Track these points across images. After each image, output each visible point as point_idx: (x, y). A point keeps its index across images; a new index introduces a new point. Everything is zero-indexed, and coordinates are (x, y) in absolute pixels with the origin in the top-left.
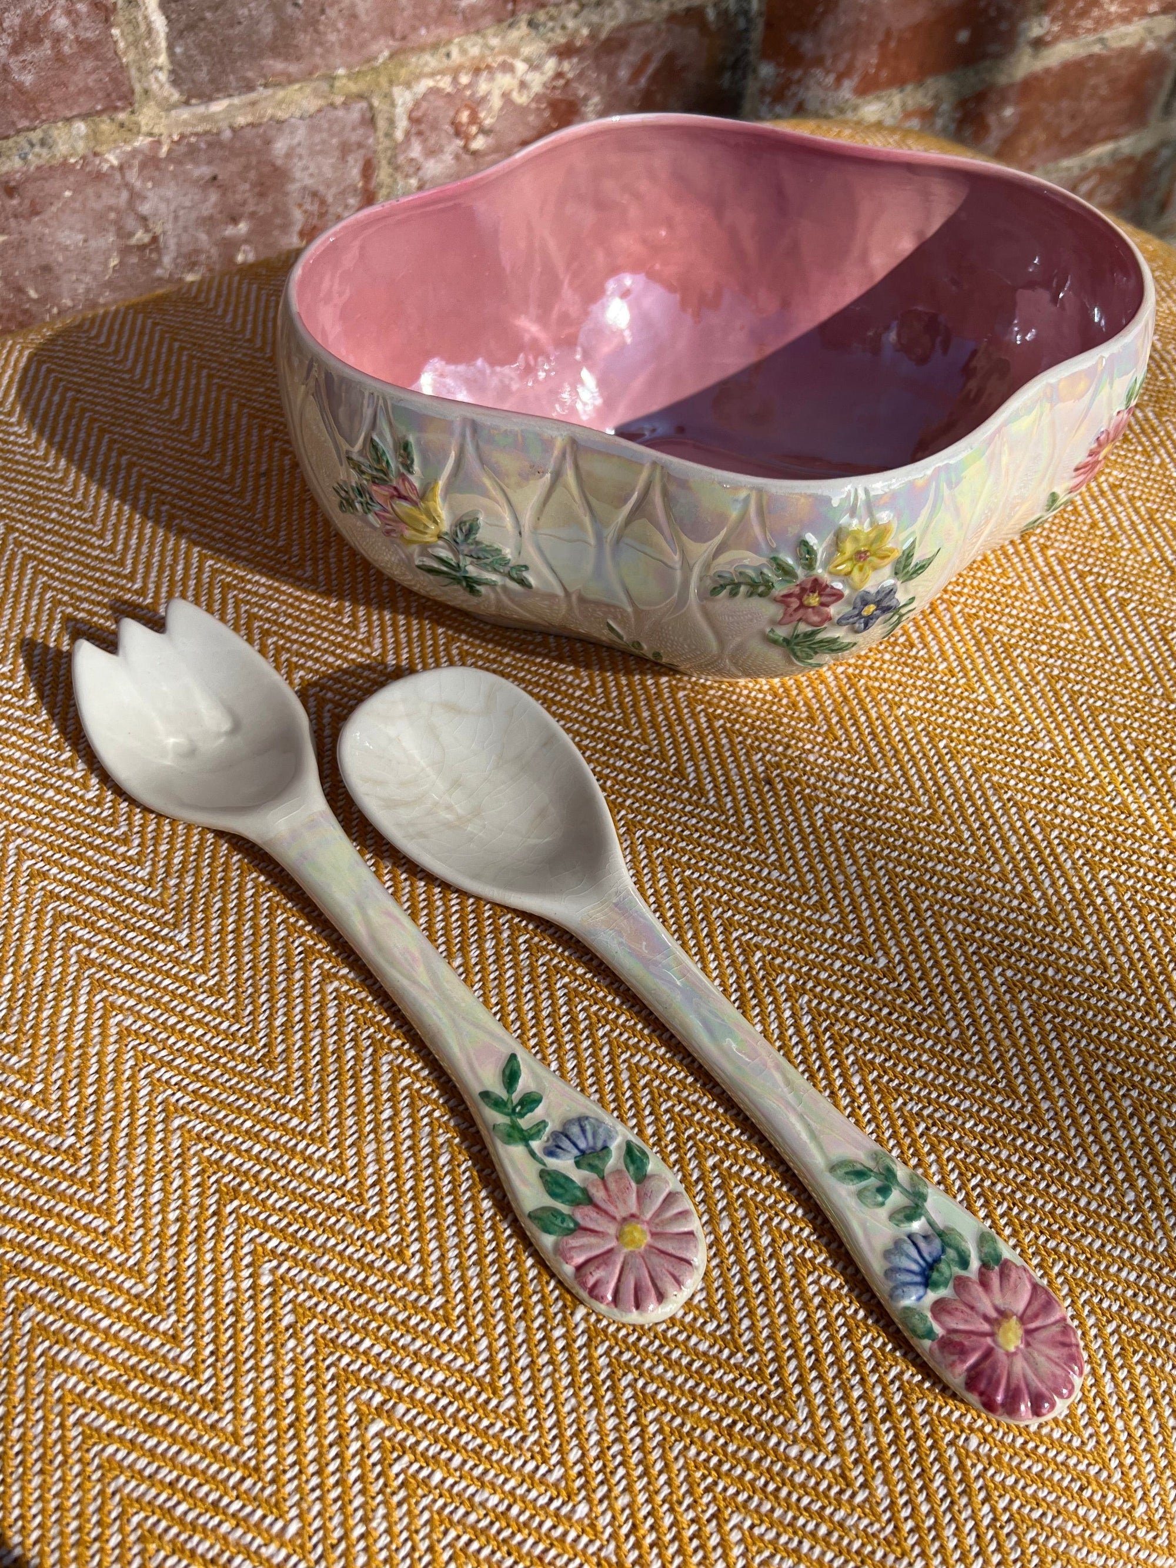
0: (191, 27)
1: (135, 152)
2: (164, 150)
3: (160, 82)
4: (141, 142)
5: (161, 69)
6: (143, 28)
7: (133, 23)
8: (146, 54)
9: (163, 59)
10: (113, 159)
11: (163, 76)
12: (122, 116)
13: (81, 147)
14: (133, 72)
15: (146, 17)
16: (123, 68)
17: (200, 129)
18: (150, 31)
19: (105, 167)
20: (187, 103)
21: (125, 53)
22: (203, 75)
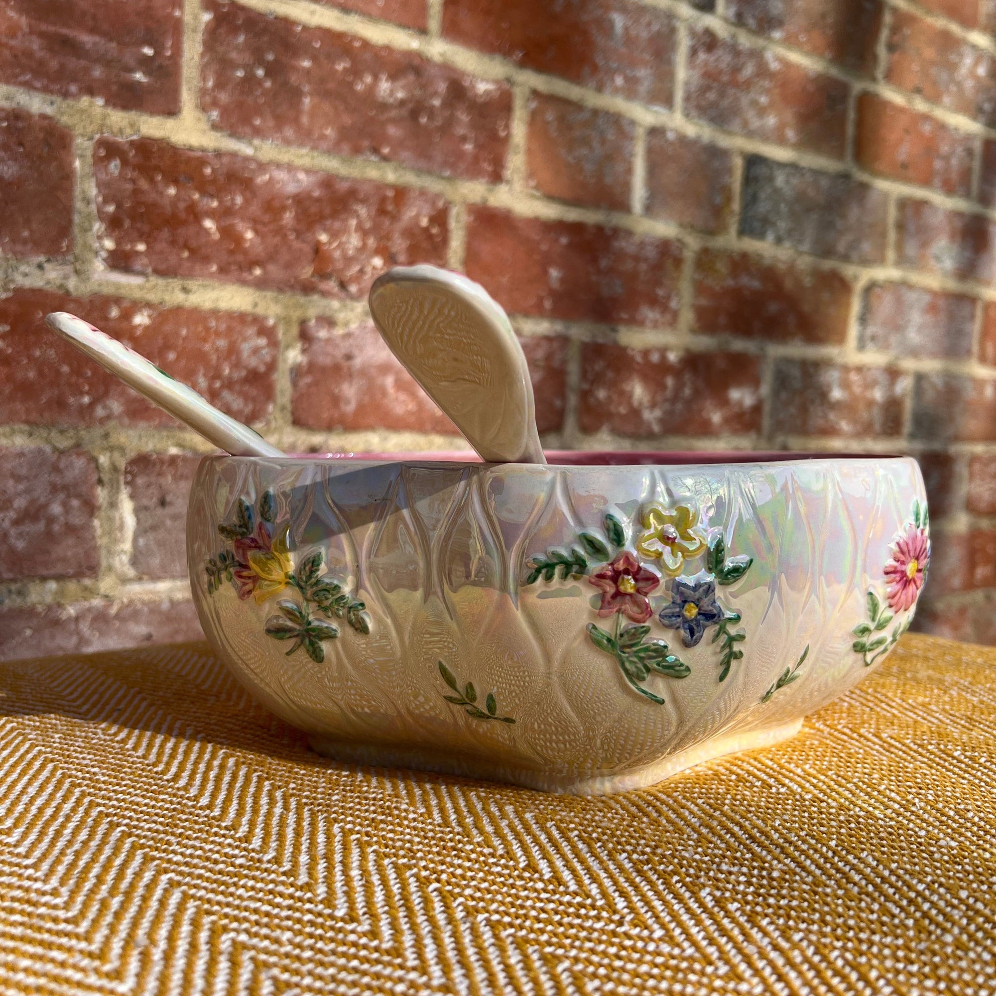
0: (154, 528)
1: (89, 610)
2: (113, 610)
3: (122, 561)
4: (97, 602)
5: (125, 553)
6: (118, 523)
7: (110, 519)
8: (116, 541)
9: (127, 546)
10: (72, 611)
11: (125, 558)
12: (87, 582)
13: (49, 599)
14: (103, 553)
15: (121, 519)
16: (95, 548)
17: (146, 598)
18: (122, 527)
19: (64, 616)
20: (139, 579)
21: (101, 537)
22: (155, 562)
